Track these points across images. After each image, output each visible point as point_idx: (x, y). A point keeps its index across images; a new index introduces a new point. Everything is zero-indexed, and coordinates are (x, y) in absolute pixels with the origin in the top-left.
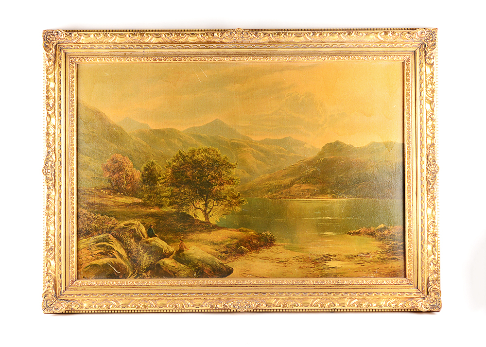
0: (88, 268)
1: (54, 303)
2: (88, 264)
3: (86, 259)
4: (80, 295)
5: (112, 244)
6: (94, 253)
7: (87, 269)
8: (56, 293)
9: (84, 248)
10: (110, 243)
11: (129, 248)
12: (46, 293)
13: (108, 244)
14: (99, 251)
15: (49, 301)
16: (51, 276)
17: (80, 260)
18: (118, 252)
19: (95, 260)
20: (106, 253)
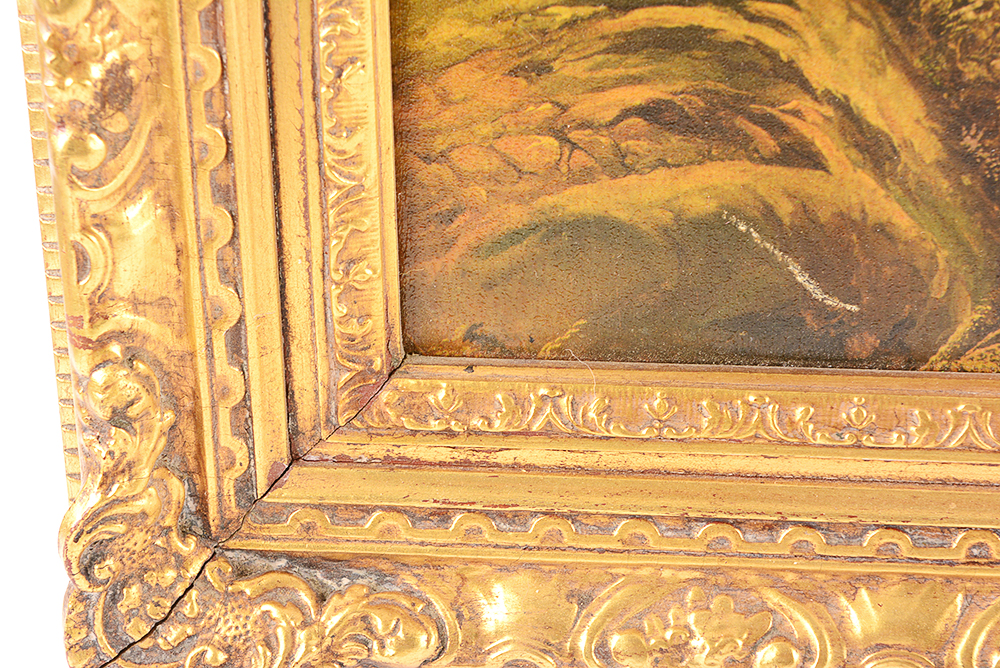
0: (518, 250)
1: (188, 609)
2: (516, 216)
3: (489, 163)
4: (442, 515)
5: (779, 25)
6: (586, 106)
7: (501, 261)
8: (200, 498)
9: (477, 53)
10: (753, 18)
11: (972, 71)
12: (102, 533)
13: (733, 27)
14: (639, 95)
15: (133, 593)
16: (131, 358)
17: (427, 173)
18: (844, 107)
19: (585, 176)
20: (710, 112)
